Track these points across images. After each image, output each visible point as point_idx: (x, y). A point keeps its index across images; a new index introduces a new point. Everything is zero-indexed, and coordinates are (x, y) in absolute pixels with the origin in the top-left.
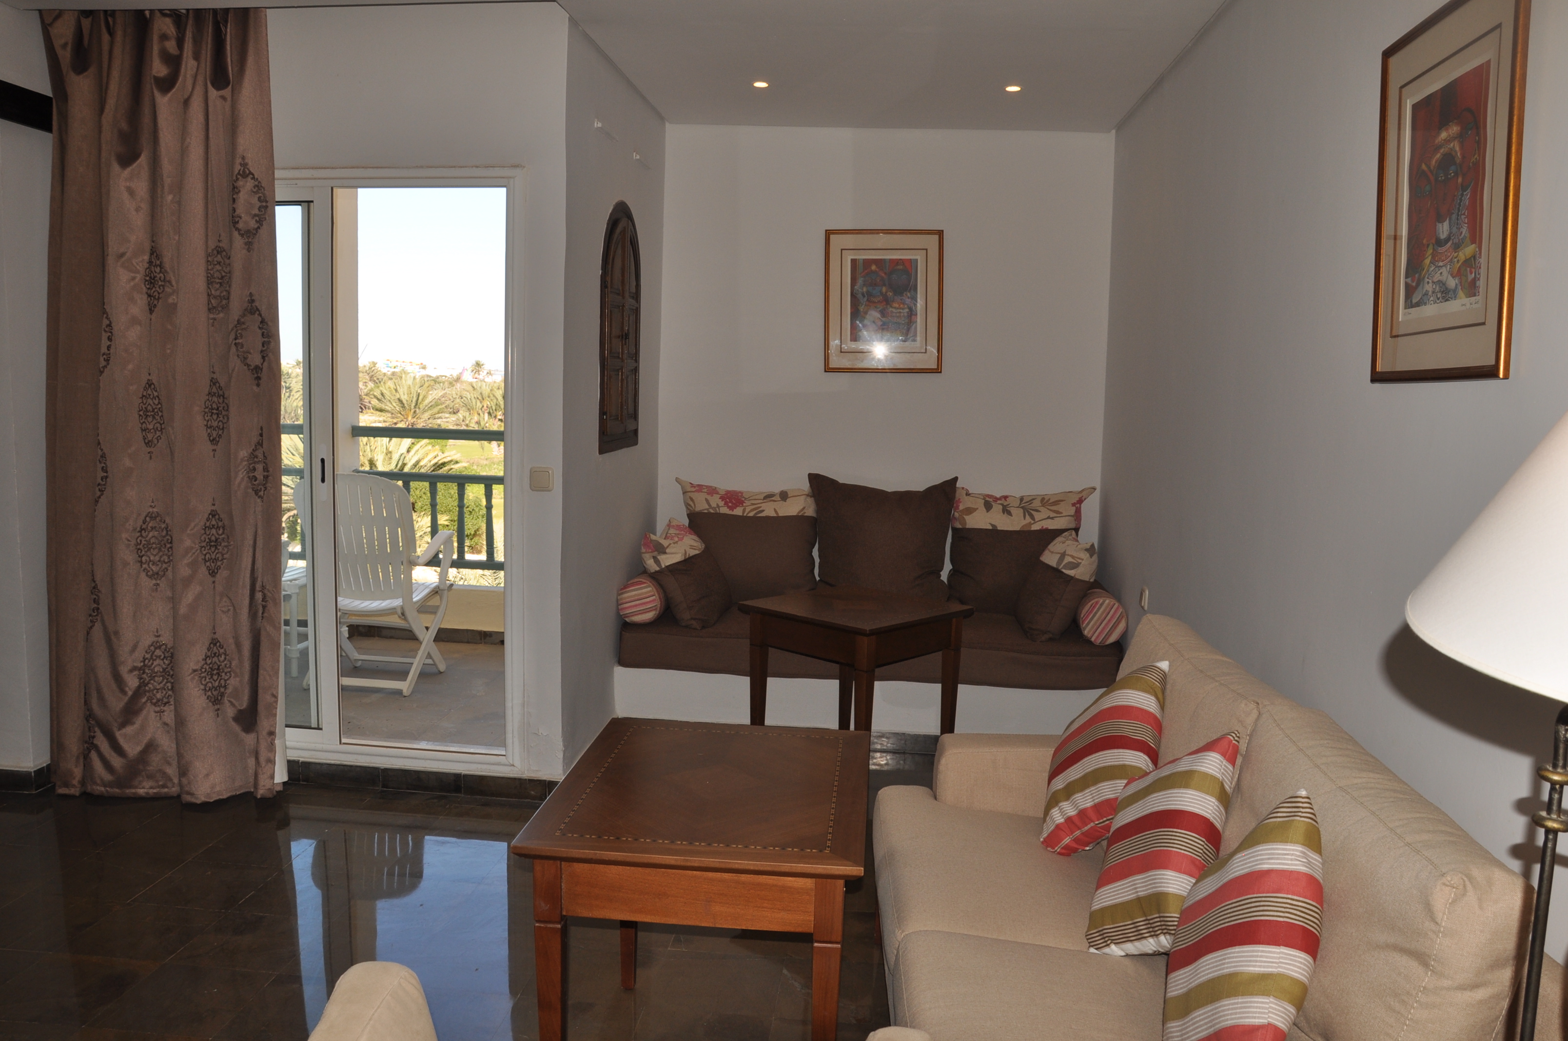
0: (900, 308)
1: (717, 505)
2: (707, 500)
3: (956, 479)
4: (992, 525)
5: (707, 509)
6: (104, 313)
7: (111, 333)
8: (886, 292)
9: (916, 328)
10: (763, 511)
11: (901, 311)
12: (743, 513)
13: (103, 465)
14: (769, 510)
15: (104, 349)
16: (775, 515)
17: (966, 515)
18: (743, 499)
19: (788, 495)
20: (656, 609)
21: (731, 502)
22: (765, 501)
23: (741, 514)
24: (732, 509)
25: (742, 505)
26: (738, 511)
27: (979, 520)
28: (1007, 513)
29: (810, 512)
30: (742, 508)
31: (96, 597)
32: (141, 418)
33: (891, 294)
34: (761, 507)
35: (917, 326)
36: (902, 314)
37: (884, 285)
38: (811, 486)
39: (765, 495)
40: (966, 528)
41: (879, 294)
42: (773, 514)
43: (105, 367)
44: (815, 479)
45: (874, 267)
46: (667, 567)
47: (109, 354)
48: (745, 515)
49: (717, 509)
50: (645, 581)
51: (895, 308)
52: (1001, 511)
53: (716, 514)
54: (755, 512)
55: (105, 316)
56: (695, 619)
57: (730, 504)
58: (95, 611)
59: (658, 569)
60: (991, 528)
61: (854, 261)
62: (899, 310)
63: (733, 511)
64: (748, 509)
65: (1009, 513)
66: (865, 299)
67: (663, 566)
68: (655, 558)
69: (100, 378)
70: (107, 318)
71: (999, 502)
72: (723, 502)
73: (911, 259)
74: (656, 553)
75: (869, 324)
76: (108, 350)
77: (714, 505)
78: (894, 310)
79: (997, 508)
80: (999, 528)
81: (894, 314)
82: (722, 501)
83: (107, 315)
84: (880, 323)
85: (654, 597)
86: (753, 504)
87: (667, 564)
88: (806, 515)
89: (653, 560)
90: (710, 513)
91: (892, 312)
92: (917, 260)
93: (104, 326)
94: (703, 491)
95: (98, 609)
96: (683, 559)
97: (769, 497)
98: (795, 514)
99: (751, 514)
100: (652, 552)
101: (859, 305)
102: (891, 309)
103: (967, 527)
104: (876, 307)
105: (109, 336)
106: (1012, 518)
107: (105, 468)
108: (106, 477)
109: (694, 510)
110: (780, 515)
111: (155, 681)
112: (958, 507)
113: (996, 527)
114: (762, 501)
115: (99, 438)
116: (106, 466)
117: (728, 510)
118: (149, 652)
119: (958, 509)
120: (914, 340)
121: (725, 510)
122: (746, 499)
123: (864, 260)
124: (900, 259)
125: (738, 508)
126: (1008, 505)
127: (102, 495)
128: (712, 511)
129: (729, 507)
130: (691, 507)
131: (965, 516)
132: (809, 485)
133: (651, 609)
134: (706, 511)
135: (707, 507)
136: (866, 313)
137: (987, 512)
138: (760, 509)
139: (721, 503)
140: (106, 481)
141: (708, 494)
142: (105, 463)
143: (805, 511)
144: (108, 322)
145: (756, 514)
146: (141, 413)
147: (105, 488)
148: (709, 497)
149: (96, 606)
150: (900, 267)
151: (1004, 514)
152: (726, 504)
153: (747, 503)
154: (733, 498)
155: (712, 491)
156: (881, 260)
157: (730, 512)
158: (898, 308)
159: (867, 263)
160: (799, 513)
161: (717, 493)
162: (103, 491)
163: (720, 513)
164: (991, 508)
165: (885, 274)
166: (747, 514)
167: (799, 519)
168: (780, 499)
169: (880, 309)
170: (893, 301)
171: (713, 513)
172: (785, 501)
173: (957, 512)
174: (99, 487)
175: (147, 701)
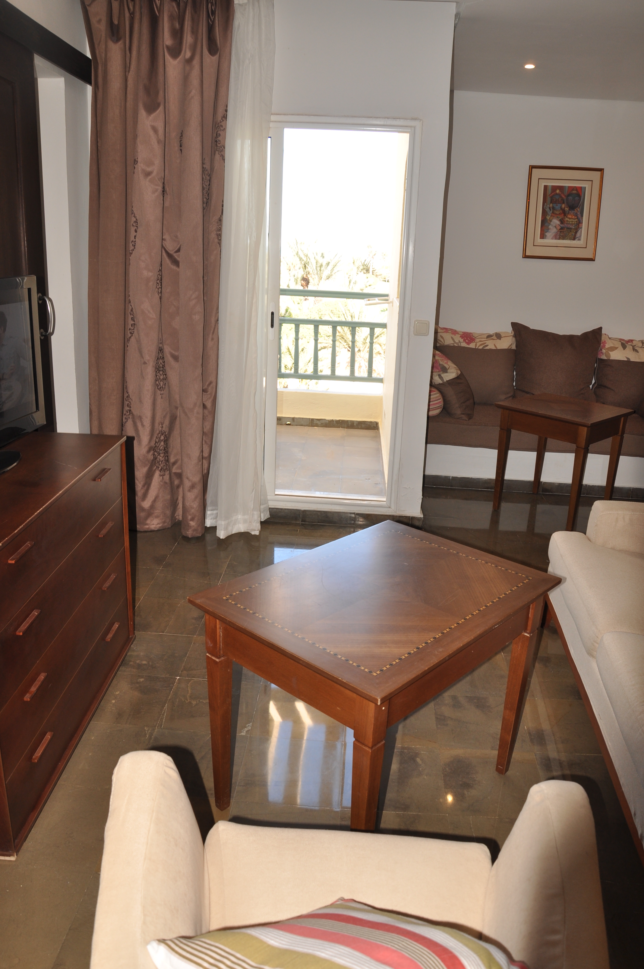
0: (572, 219)
1: (459, 341)
2: (452, 338)
3: (601, 329)
4: (627, 358)
5: (453, 344)
6: (132, 213)
7: (137, 227)
8: (564, 208)
9: (581, 232)
10: (488, 345)
11: (573, 220)
12: (476, 347)
13: (132, 316)
14: (491, 345)
15: (132, 238)
16: (495, 348)
17: (611, 351)
18: (474, 338)
19: (501, 336)
20: (441, 408)
21: (467, 339)
22: (488, 339)
23: (475, 347)
24: (468, 344)
25: (474, 341)
26: (472, 346)
27: (618, 355)
28: (636, 351)
29: (514, 347)
30: (475, 343)
31: (129, 403)
32: (158, 284)
33: (567, 209)
34: (486, 343)
35: (582, 230)
36: (573, 223)
37: (564, 203)
38: (513, 330)
39: (487, 335)
40: (609, 360)
41: (559, 209)
42: (494, 348)
43: (133, 250)
44: (514, 325)
45: (558, 191)
46: (447, 381)
47: (135, 241)
48: (477, 348)
49: (459, 344)
50: (435, 390)
51: (569, 218)
52: (632, 349)
53: (459, 347)
54: (483, 346)
55: (133, 215)
56: (463, 414)
57: (467, 341)
58: (128, 412)
59: (441, 382)
60: (626, 360)
61: (546, 187)
62: (571, 220)
63: (469, 345)
64: (478, 344)
65: (637, 351)
66: (551, 211)
67: (445, 381)
68: (439, 375)
69: (130, 258)
70: (134, 216)
71: (629, 344)
72: (463, 340)
73: (581, 187)
74: (442, 372)
75: (552, 228)
76: (135, 239)
77: (457, 341)
78: (568, 220)
79: (629, 348)
80: (631, 360)
81: (568, 222)
82: (462, 338)
83: (135, 215)
84: (559, 228)
85: (440, 400)
86: (481, 341)
87: (448, 380)
88: (512, 348)
89: (438, 377)
90: (454, 346)
91: (567, 221)
92: (585, 187)
93: (132, 222)
94: (449, 332)
95: (130, 410)
96: (456, 376)
97: (489, 336)
98: (507, 348)
99: (481, 347)
100: (439, 372)
101: (547, 216)
102: (567, 219)
103: (611, 359)
104: (557, 217)
105: (136, 229)
106: (639, 354)
107: (133, 319)
108: (134, 324)
109: (444, 344)
110: (498, 348)
111: (160, 456)
112: (604, 346)
113: (630, 359)
114: (486, 339)
115: (130, 298)
116: (134, 317)
117: (466, 344)
118: (158, 438)
119: (605, 347)
120: (579, 240)
121: (464, 345)
122: (475, 337)
123: (552, 186)
124: (575, 187)
125: (472, 343)
126: (635, 345)
127: (132, 336)
128: (456, 345)
129: (466, 343)
130: (442, 342)
131: (609, 352)
132: (512, 329)
133: (438, 408)
134: (452, 345)
135: (453, 342)
136: (551, 221)
137: (624, 350)
138: (486, 344)
139: (462, 340)
140: (134, 328)
141: (452, 334)
142: (133, 315)
143: (512, 346)
144: (135, 220)
145: (484, 347)
146: (158, 281)
147: (134, 332)
148: (453, 336)
149: (128, 408)
150: (575, 192)
151: (634, 351)
152: (464, 340)
153: (477, 340)
154: (468, 337)
155: (455, 332)
156: (563, 186)
157: (468, 346)
158: (571, 219)
159: (554, 188)
160: (509, 347)
161: (458, 334)
162: (132, 333)
163: (461, 346)
164: (626, 347)
165: (565, 196)
166: (478, 347)
167: (509, 350)
168: (496, 338)
169: (560, 218)
170: (568, 214)
171: (457, 346)
172: (500, 340)
173: (605, 349)
174: (130, 331)
175: (156, 468)
